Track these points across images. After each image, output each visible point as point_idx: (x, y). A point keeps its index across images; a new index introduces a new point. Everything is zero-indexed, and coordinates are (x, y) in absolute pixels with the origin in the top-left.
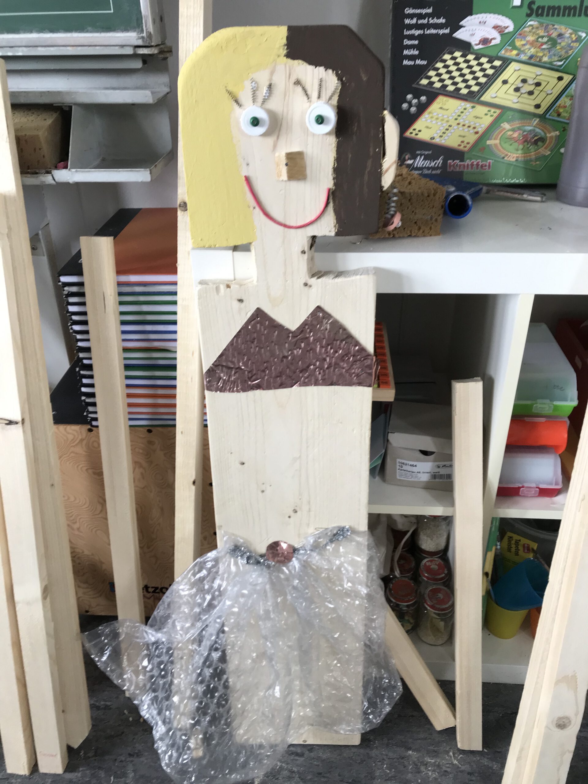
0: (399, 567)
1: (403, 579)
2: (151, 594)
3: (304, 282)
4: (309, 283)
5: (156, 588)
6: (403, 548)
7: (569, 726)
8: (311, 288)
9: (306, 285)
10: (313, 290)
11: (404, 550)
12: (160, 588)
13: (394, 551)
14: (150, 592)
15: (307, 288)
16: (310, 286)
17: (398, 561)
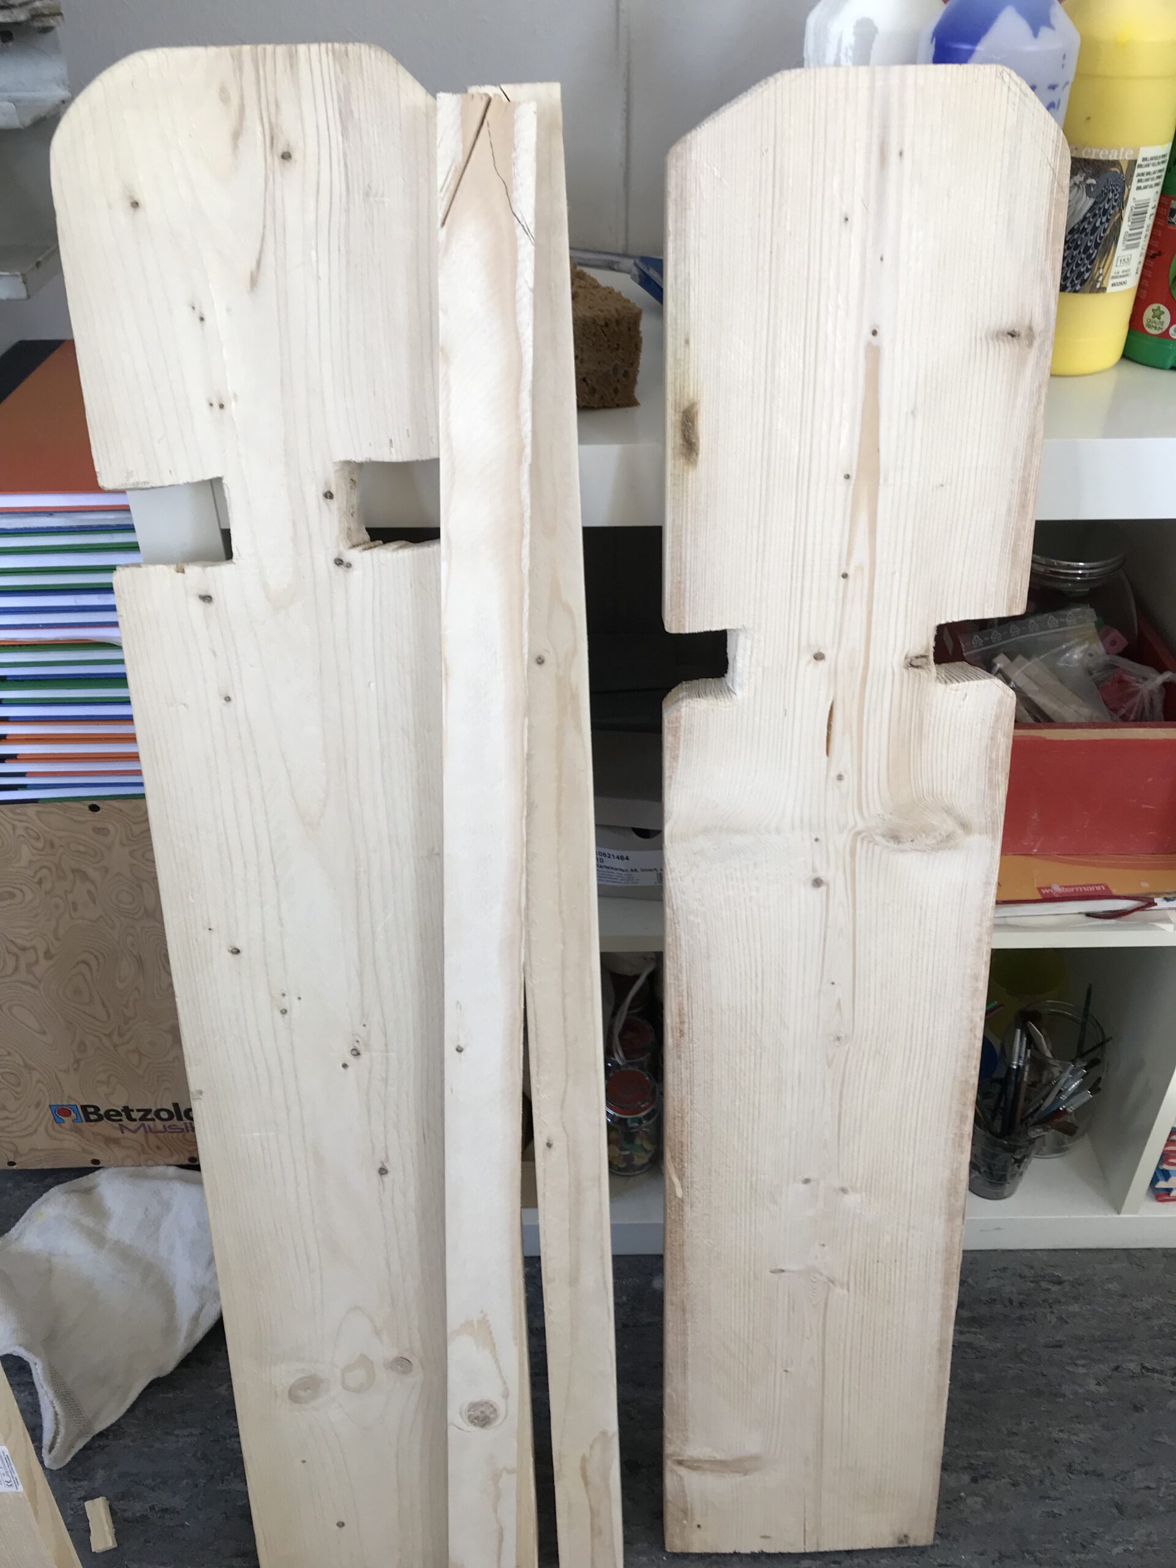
0: (623, 1046)
1: (631, 1068)
2: (138, 1123)
3: (335, 556)
4: (346, 559)
5: (148, 1111)
6: (630, 1008)
7: (495, 1419)
8: (350, 569)
9: (339, 562)
10: (356, 574)
11: (635, 1011)
12: (154, 1110)
13: (614, 1015)
14: (135, 1120)
15: (341, 570)
16: (349, 565)
17: (620, 1036)
